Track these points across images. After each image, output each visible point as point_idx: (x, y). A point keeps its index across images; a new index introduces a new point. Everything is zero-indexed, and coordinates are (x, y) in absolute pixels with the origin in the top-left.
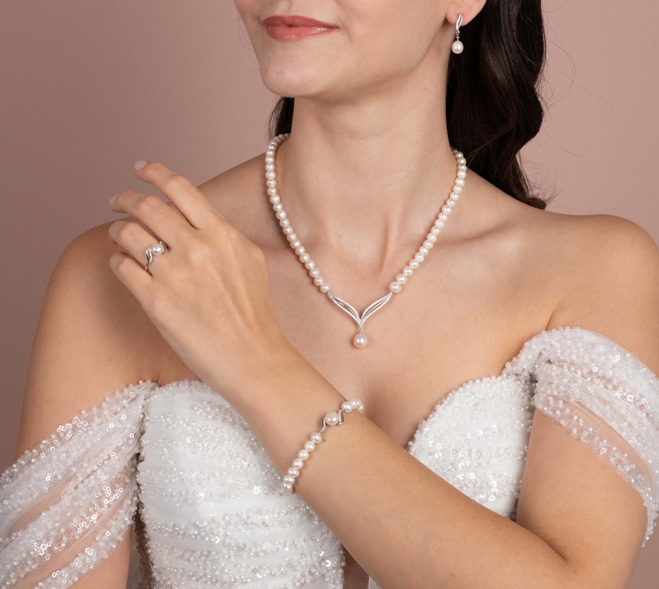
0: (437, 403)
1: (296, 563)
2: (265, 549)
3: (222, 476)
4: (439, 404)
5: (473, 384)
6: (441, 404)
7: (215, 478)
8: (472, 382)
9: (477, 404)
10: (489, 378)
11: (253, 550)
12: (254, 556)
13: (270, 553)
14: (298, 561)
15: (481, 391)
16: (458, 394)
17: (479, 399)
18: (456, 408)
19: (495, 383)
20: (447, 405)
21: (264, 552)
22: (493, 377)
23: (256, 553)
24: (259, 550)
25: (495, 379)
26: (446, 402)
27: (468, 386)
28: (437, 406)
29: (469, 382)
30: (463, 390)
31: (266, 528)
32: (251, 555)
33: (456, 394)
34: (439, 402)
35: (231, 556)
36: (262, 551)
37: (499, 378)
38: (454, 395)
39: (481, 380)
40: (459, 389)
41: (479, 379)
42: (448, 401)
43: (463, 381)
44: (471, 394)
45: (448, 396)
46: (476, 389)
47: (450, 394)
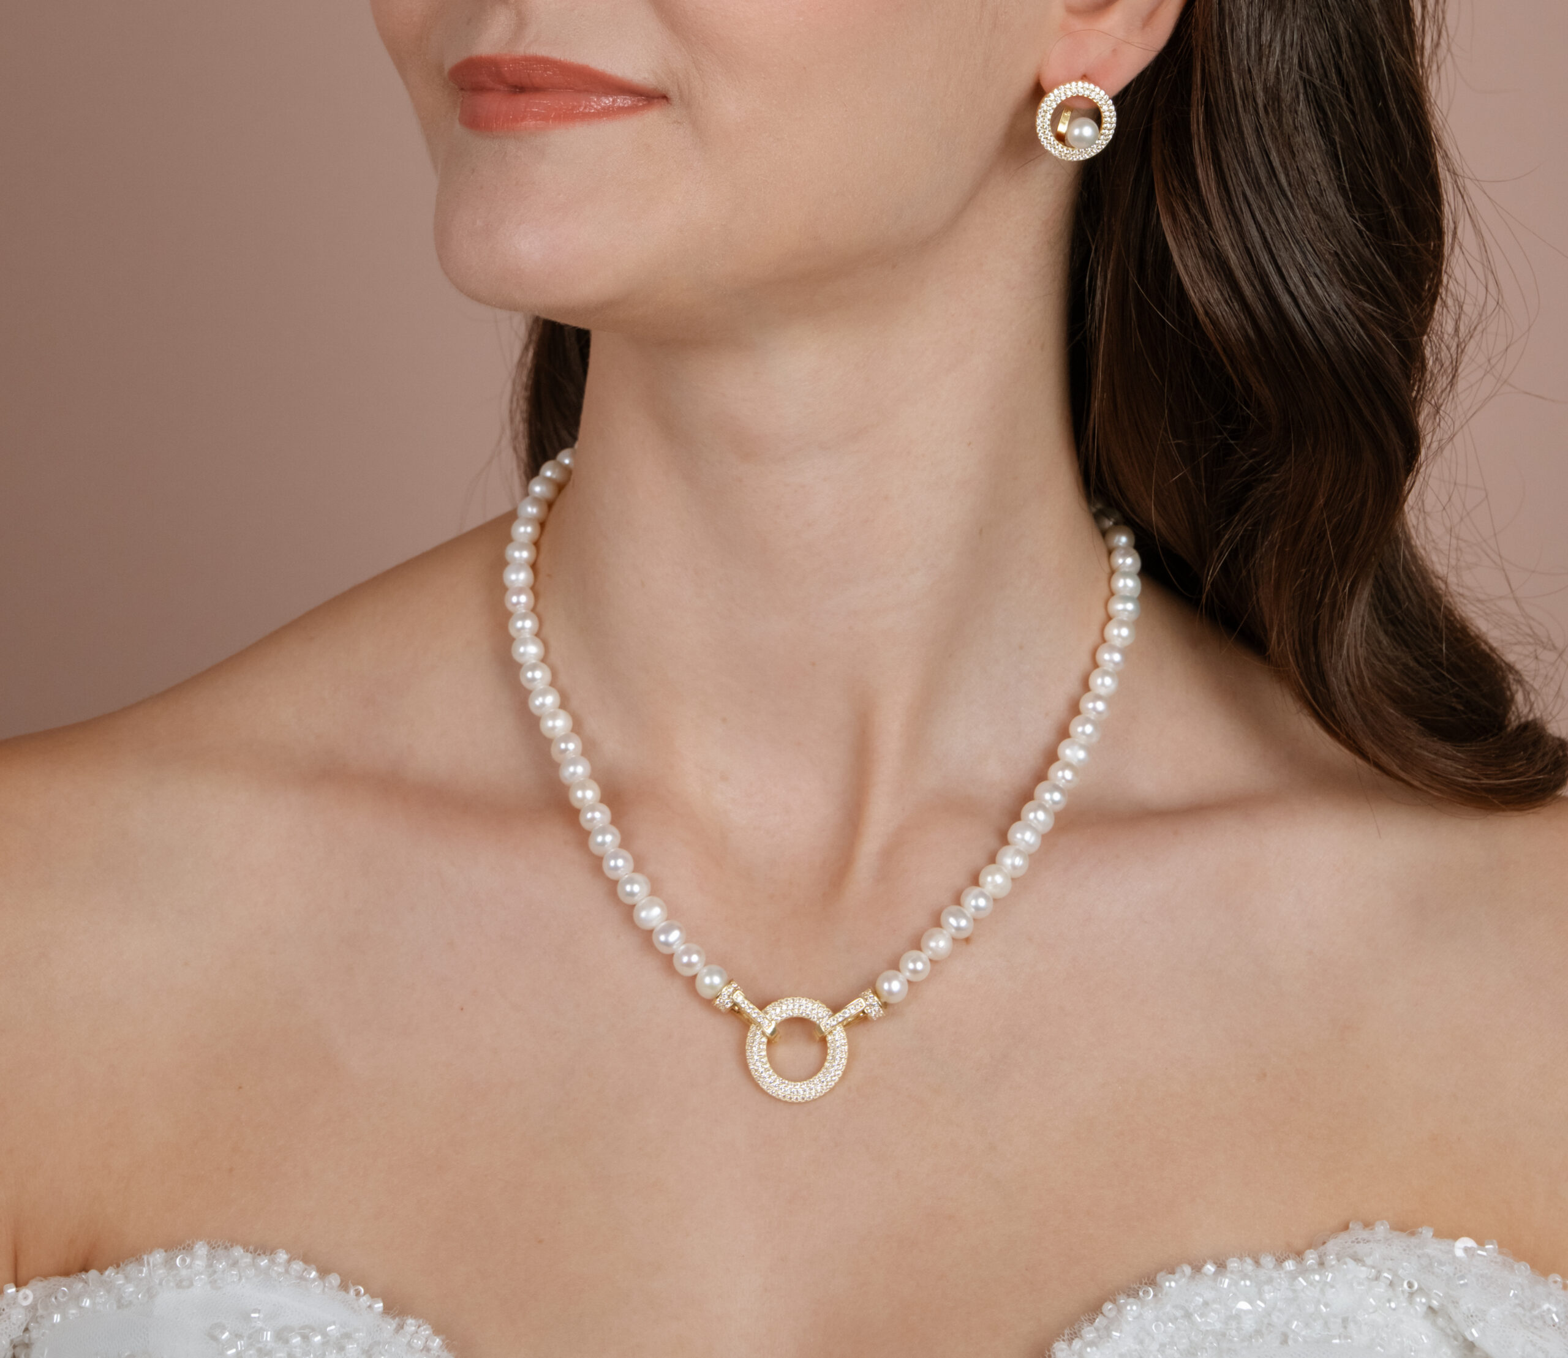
0: (1057, 1335)
4: (1066, 1337)
5: (1192, 1277)
6: (1071, 1340)
8: (1187, 1270)
9: (1193, 1351)
10: (1249, 1261)
15: (1216, 1306)
16: (1134, 1308)
19: (1270, 1281)
20: (1092, 1344)
22: (1268, 1261)
25: (1271, 1266)
26: (1089, 1333)
27: (1174, 1283)
29: (1178, 1270)
30: (1155, 1295)
33: (1129, 1308)
34: (1067, 1331)
37: (1290, 1265)
38: (1120, 1310)
39: (1221, 1266)
40: (1141, 1294)
41: (1215, 1263)
42: (1097, 1330)
43: (1161, 1270)
44: (1179, 1313)
45: (1102, 1313)
46: (1198, 1294)
47: (1108, 1306)
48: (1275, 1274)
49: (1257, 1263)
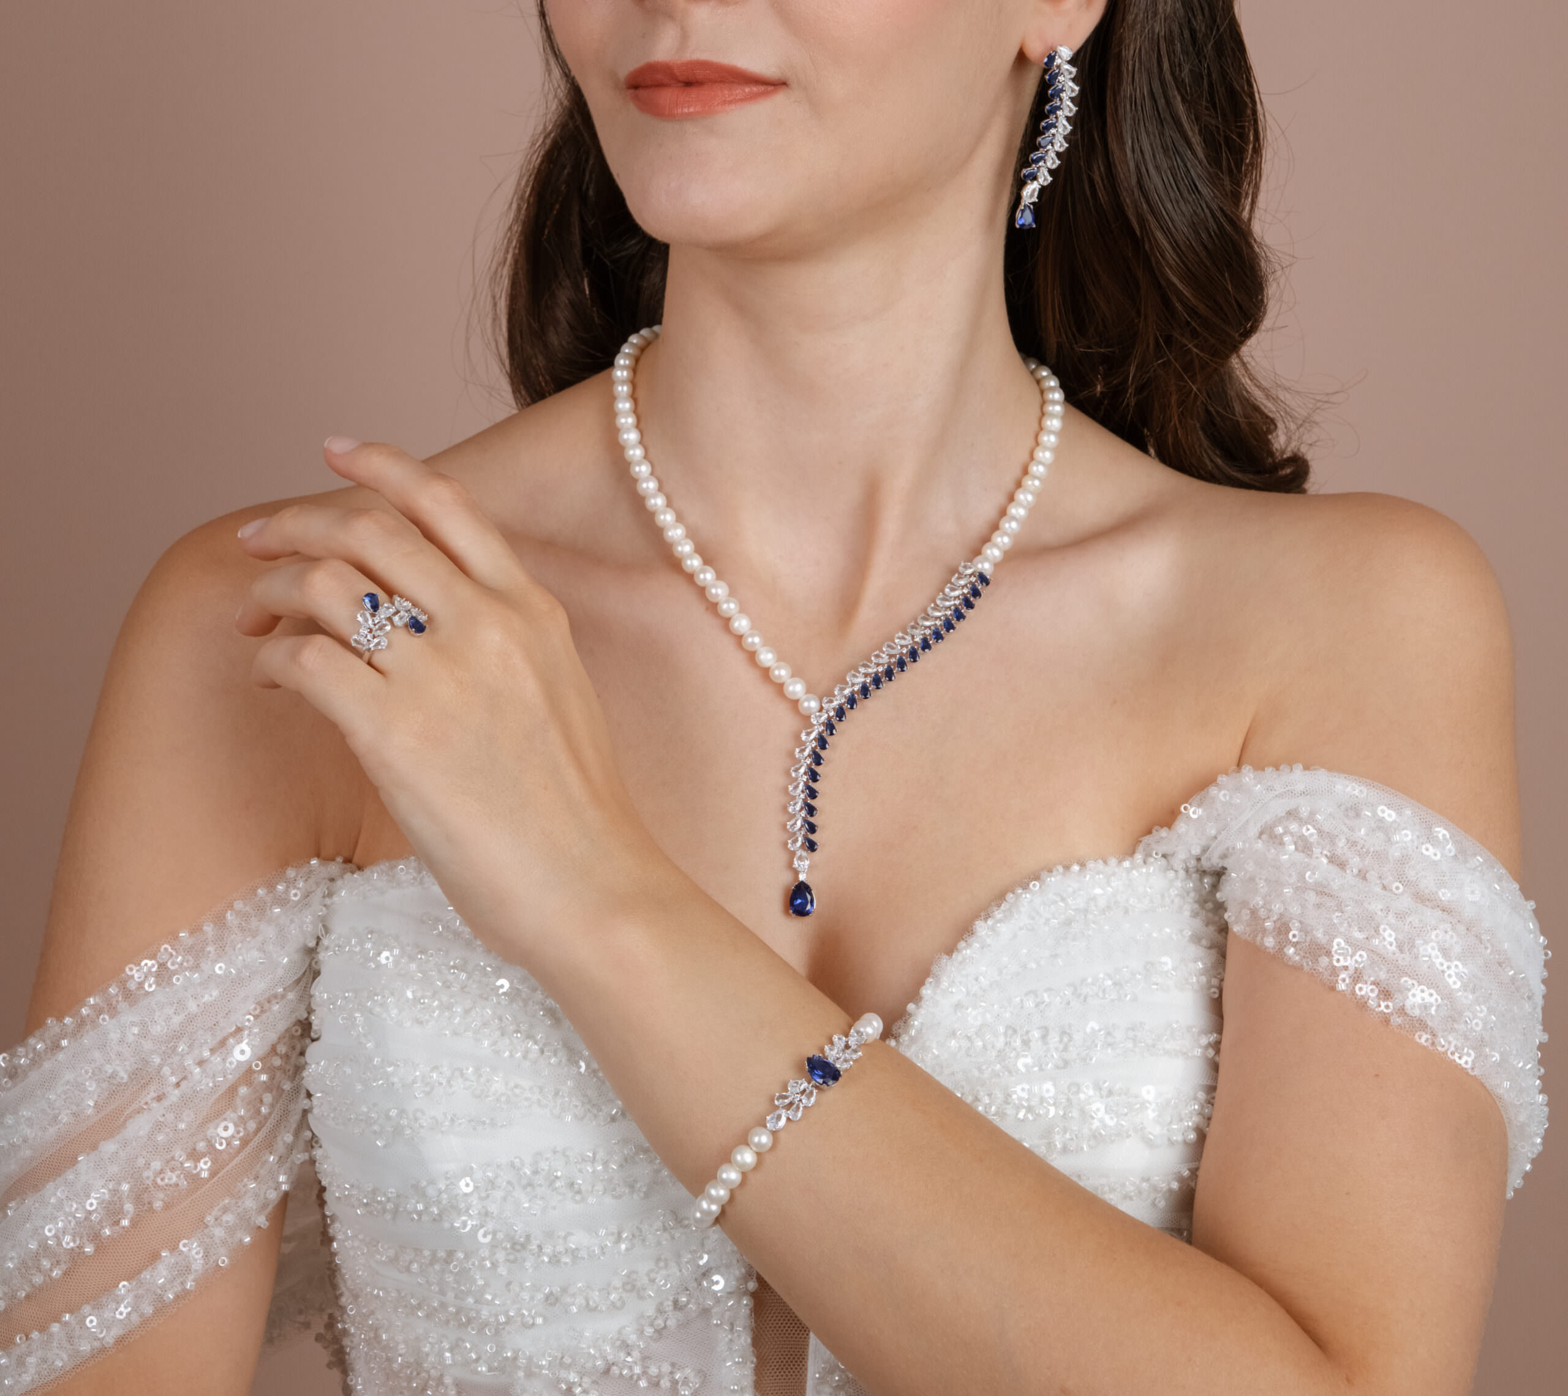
0: (976, 917)
1: (645, 1280)
2: (574, 1247)
3: (480, 1076)
4: (982, 918)
5: (1064, 874)
6: (986, 919)
7: (467, 1079)
8: (1061, 869)
9: (1068, 922)
10: (1100, 861)
11: (548, 1249)
12: (550, 1262)
13: (586, 1256)
14: (648, 1275)
15: (1082, 892)
16: (1028, 896)
17: (1076, 910)
18: (1021, 929)
19: (1114, 874)
20: (1000, 921)
21: (573, 1254)
22: (1113, 861)
23: (555, 1256)
24: (560, 1248)
25: (1115, 864)
26: (998, 914)
27: (1053, 879)
28: (977, 923)
29: (1054, 870)
30: (1040, 887)
31: (578, 1197)
32: (543, 1261)
33: (1024, 896)
34: (983, 914)
35: (497, 1261)
36: (567, 1251)
37: (1127, 864)
38: (1018, 897)
39: (1083, 865)
40: (1031, 886)
41: (1078, 863)
42: (1004, 911)
43: (1042, 869)
44: (1058, 899)
45: (1005, 900)
46: (1069, 886)
47: (1010, 896)
48: (1117, 870)
49: (1105, 862)
